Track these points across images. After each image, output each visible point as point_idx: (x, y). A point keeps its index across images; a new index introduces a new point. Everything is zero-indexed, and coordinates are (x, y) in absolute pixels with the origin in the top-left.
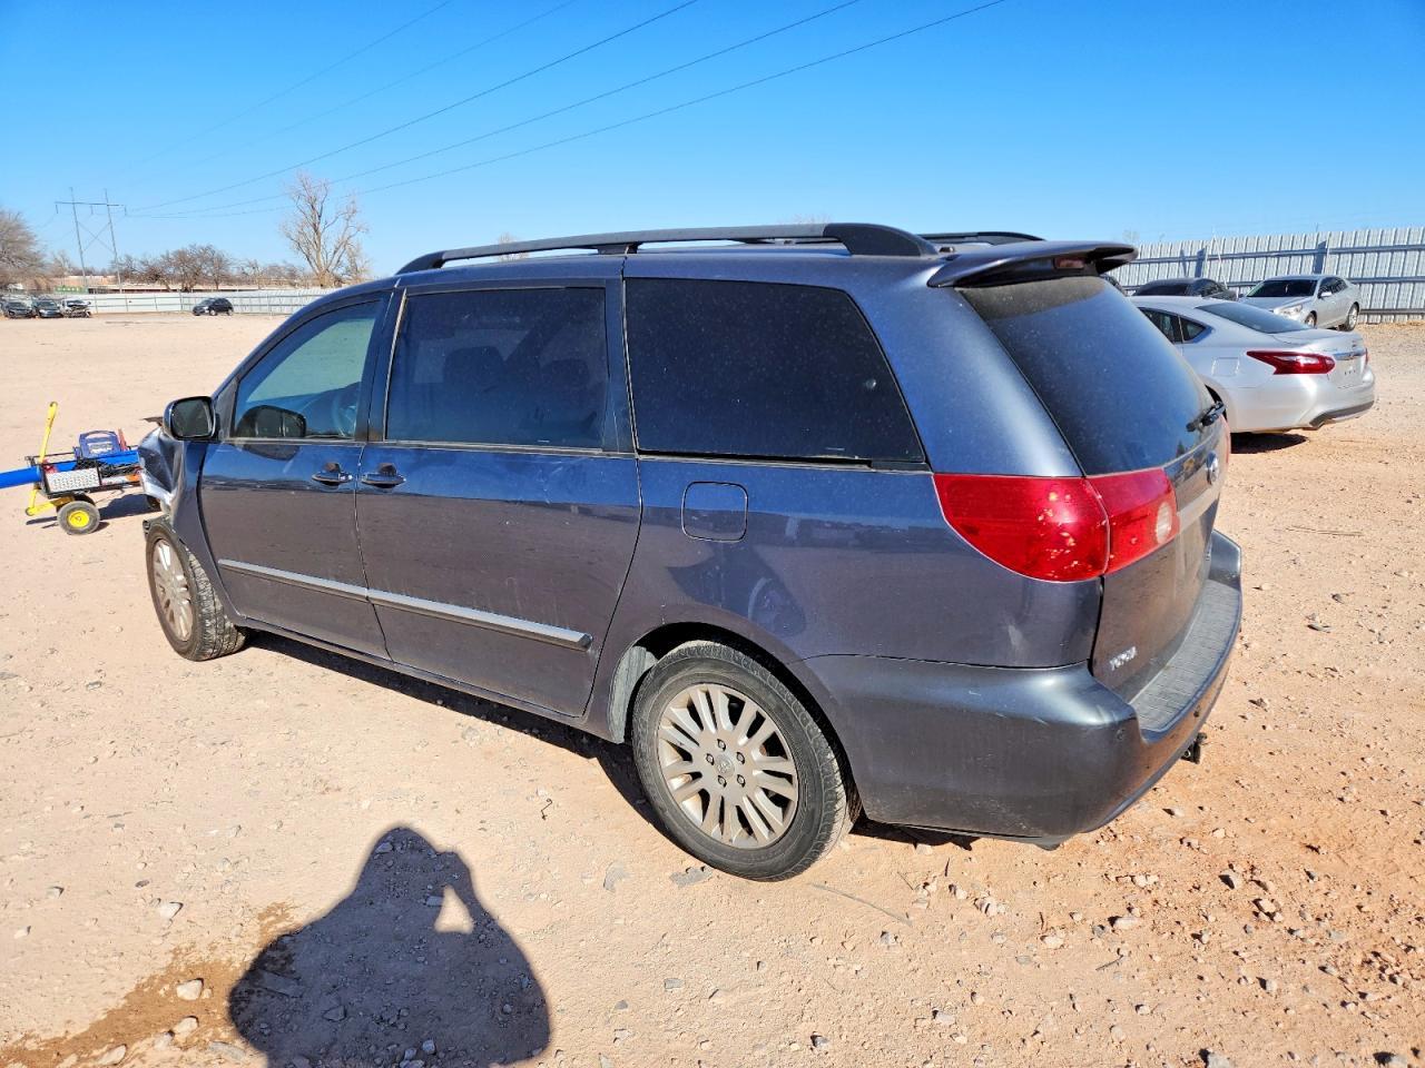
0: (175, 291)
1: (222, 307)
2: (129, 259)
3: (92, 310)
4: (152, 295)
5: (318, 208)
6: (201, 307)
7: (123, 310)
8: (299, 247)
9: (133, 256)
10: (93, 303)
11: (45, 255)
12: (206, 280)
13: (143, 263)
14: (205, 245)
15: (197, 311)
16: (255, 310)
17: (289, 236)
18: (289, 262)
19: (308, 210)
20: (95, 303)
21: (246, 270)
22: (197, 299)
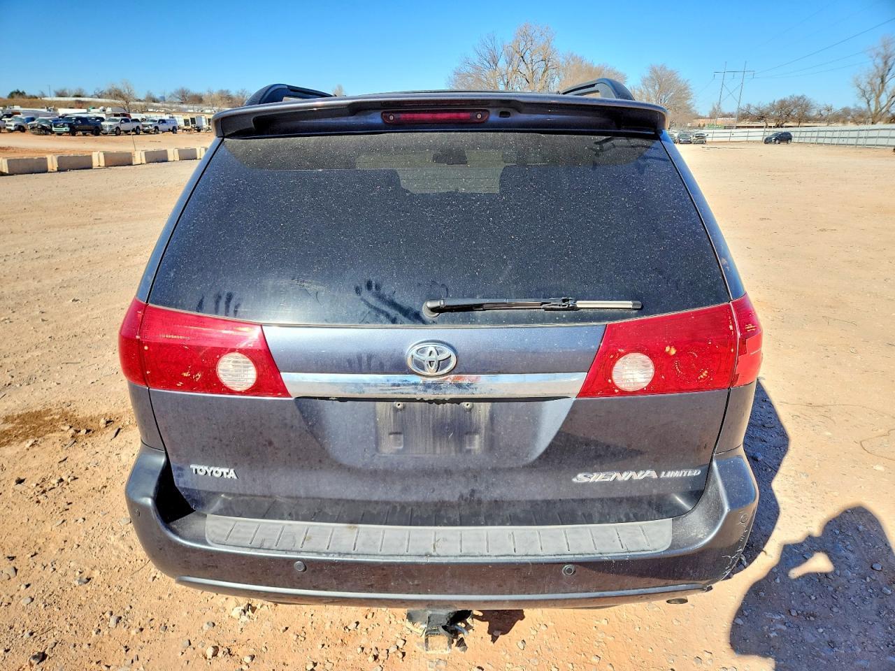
0: (771, 127)
1: (785, 138)
2: (749, 106)
3: (708, 140)
4: (747, 130)
5: (890, 63)
6: (771, 138)
7: (727, 139)
8: (864, 95)
9: (752, 105)
10: (710, 135)
11: (694, 106)
12: (793, 119)
13: (756, 109)
14: (800, 95)
15: (767, 141)
16: (807, 140)
17: (858, 86)
18: (858, 105)
19: (881, 65)
20: (711, 134)
21: (822, 112)
22: (771, 133)
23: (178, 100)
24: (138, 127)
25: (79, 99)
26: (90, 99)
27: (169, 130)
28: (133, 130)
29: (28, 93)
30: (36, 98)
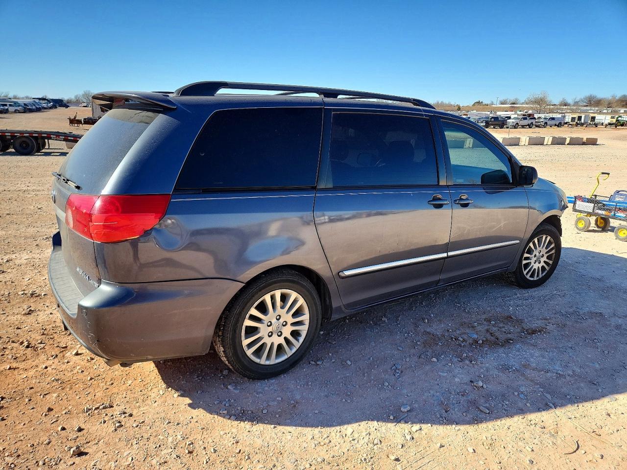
23: (585, 104)
24: (532, 123)
25: (513, 105)
26: (520, 105)
27: (556, 125)
28: (528, 125)
29: (485, 102)
30: (488, 105)
